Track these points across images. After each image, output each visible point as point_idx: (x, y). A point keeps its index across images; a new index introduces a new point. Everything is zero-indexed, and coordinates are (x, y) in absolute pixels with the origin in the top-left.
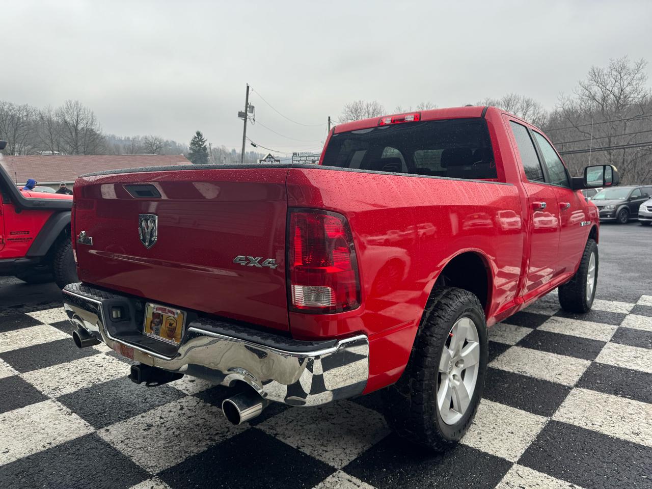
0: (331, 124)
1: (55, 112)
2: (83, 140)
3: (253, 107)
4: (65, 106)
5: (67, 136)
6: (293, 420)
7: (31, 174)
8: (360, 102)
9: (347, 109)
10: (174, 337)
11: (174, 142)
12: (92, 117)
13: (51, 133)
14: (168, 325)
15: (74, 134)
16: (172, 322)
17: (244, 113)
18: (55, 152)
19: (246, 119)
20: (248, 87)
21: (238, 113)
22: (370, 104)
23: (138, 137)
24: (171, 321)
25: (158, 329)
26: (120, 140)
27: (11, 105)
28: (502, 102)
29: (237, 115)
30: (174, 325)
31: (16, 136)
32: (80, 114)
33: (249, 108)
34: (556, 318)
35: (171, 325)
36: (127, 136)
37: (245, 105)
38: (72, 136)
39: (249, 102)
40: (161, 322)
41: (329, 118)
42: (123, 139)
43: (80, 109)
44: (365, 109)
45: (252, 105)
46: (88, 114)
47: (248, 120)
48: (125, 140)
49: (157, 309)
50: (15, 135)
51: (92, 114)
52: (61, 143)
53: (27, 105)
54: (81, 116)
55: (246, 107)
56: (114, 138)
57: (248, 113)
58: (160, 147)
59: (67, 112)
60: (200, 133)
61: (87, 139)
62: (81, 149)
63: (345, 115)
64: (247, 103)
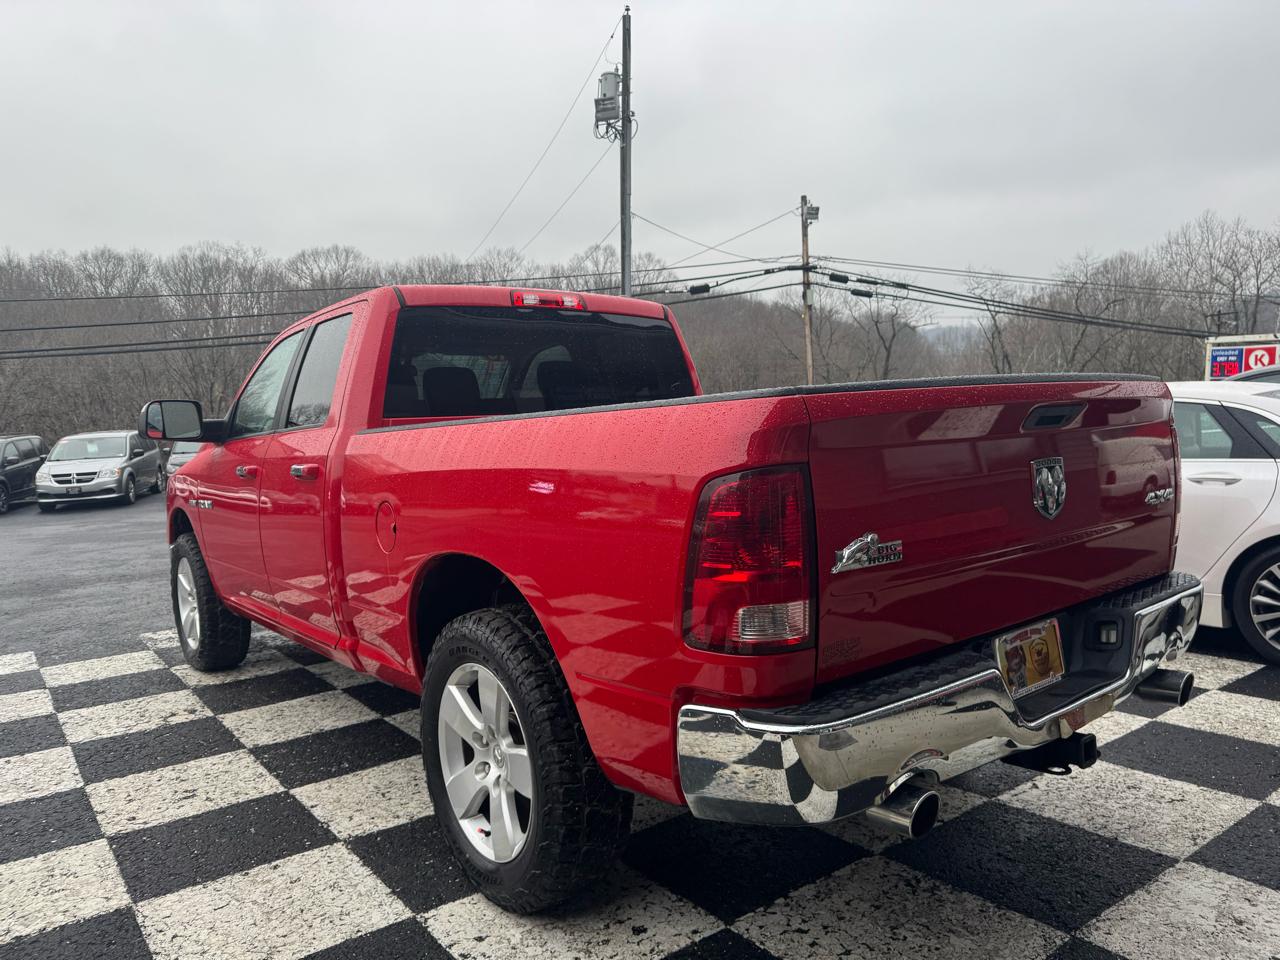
10: (1050, 669)
14: (1036, 657)
16: (1039, 647)
24: (1037, 648)
25: (1021, 677)
30: (1045, 651)
35: (1039, 653)
40: (1023, 661)
49: (1013, 640)
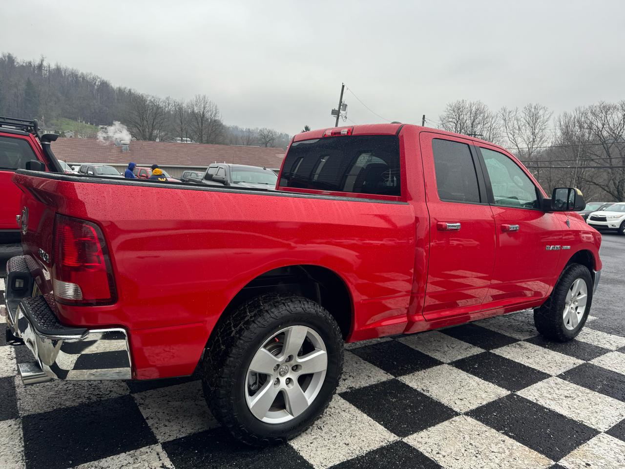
0: (425, 122)
1: (186, 104)
2: (207, 129)
3: (346, 105)
4: (194, 100)
5: (194, 126)
6: (166, 395)
7: (154, 157)
8: (463, 101)
9: (449, 108)
11: (287, 135)
12: (216, 110)
13: (181, 123)
15: (200, 124)
17: (337, 111)
18: (184, 139)
19: (339, 116)
20: (343, 86)
21: (331, 111)
22: (473, 103)
23: (257, 129)
26: (242, 131)
27: (153, 97)
28: (619, 105)
29: (331, 113)
31: (155, 123)
32: (206, 107)
33: (342, 105)
34: (528, 345)
36: (248, 128)
37: (339, 103)
38: (199, 126)
39: (342, 100)
41: (424, 116)
42: (244, 130)
43: (207, 102)
44: (467, 108)
45: (345, 103)
46: (213, 107)
47: (340, 117)
48: (246, 131)
50: (153, 122)
51: (216, 107)
52: (189, 131)
53: (169, 97)
54: (207, 109)
55: (340, 105)
56: (237, 129)
57: (341, 111)
58: (273, 139)
59: (196, 105)
60: (308, 128)
61: (210, 129)
62: (205, 138)
63: (446, 113)
64: (341, 102)
